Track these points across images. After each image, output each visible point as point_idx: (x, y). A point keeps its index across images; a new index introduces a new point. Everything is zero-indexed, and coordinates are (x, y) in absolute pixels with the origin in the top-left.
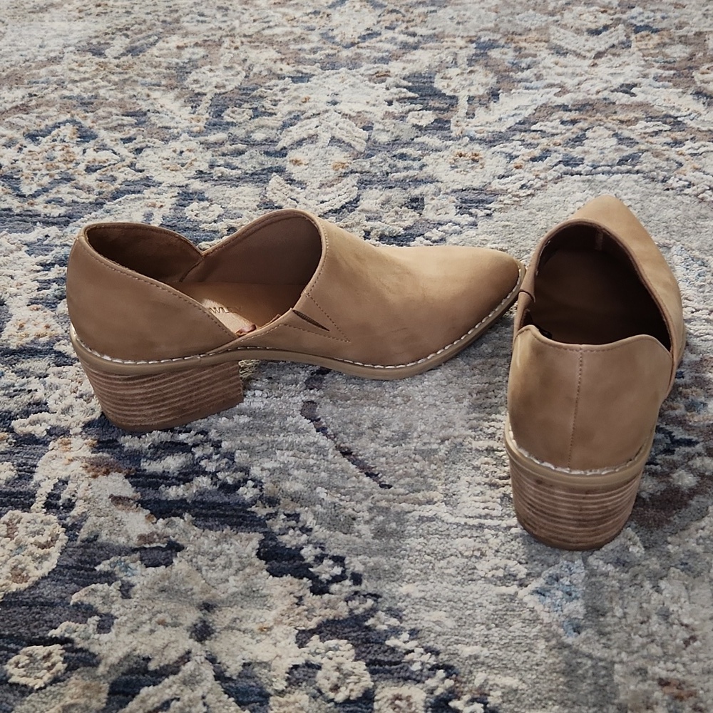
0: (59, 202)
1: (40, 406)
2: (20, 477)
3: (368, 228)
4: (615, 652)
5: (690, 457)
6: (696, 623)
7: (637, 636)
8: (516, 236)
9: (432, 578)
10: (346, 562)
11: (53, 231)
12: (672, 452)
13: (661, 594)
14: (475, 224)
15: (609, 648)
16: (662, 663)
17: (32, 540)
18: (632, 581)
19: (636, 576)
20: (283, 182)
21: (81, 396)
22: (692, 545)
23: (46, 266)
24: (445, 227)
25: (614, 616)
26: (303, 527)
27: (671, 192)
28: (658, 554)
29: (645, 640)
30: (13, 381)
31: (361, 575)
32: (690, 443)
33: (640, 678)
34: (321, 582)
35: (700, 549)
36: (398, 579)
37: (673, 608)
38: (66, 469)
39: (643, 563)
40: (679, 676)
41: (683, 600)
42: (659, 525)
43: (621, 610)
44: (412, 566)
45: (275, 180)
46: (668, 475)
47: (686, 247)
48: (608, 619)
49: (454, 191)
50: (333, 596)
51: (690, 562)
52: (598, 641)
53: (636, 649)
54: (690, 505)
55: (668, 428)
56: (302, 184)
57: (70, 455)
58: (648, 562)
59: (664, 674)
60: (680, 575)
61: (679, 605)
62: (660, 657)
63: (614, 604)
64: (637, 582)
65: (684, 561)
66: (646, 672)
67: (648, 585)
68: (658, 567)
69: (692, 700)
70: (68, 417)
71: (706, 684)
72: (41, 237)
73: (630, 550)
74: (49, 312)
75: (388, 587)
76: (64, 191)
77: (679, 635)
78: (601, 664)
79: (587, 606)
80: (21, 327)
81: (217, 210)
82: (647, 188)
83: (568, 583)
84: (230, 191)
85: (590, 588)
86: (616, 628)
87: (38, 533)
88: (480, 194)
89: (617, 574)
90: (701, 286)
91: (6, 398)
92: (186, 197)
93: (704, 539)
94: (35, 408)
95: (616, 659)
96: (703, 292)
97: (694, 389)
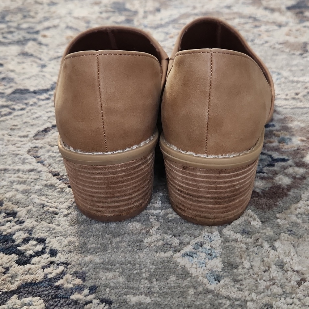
4: (247, 293)
5: (285, 168)
6: (304, 269)
7: (262, 281)
10: (47, 242)
12: (274, 166)
13: (277, 251)
15: (242, 291)
16: (283, 299)
18: (255, 243)
19: (257, 240)
20: (36, 45)
22: (294, 218)
25: (243, 268)
26: (18, 220)
28: (271, 225)
29: (268, 283)
31: (57, 250)
32: (284, 160)
34: (26, 257)
35: (299, 221)
37: (286, 259)
39: (261, 231)
41: (292, 254)
42: (270, 207)
43: (248, 263)
45: (30, 44)
46: (272, 179)
48: (240, 270)
50: (33, 266)
51: (294, 229)
52: (233, 286)
53: (262, 290)
54: (289, 195)
55: (269, 153)
56: (47, 45)
58: (265, 231)
60: (288, 238)
61: (290, 257)
62: (281, 295)
63: (243, 259)
64: (259, 244)
65: (290, 229)
67: (266, 245)
68: (272, 233)
73: (252, 223)
75: (76, 257)
77: (293, 278)
78: (236, 303)
79: (224, 262)
83: (209, 247)
84: (3, 49)
85: (225, 250)
86: (246, 276)
89: (244, 239)
93: (301, 214)
95: (248, 298)
96: (281, 87)
97: (282, 132)
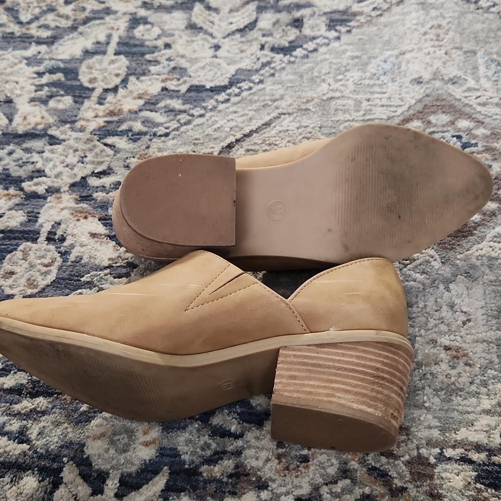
0: (47, 27)
1: (40, 173)
2: (29, 221)
3: (263, 42)
4: (417, 329)
6: (472, 311)
7: (432, 319)
8: (367, 46)
11: (43, 48)
13: (450, 292)
14: (338, 38)
15: (413, 327)
16: (447, 336)
17: (39, 261)
18: (431, 284)
19: (434, 281)
20: (203, 9)
21: (67, 166)
22: (473, 260)
23: (40, 74)
24: (318, 41)
25: (418, 307)
27: (480, 11)
28: (450, 266)
29: (437, 322)
30: (21, 156)
33: (432, 345)
35: (478, 263)
37: (457, 301)
38: (59, 215)
39: (440, 273)
40: (457, 344)
41: (464, 296)
43: (423, 303)
45: (198, 7)
47: (487, 52)
48: (414, 309)
49: (325, 14)
51: (471, 272)
53: (431, 328)
54: (474, 234)
56: (217, 10)
57: (62, 206)
58: (443, 272)
59: (447, 343)
60: (463, 280)
61: (462, 299)
62: (446, 333)
63: (418, 299)
64: (435, 285)
65: (467, 271)
66: (436, 342)
67: (442, 287)
68: (449, 275)
69: (465, 359)
70: (59, 180)
71: (475, 349)
72: (35, 53)
73: (432, 264)
74: (43, 107)
76: (50, 19)
77: (460, 318)
80: (25, 118)
81: (156, 31)
82: (463, 8)
84: (166, 17)
86: (419, 314)
87: (43, 257)
88: (343, 15)
89: (422, 279)
90: (496, 81)
91: (17, 168)
92: (135, 21)
93: (482, 256)
94: (37, 175)
95: (417, 334)
96: (497, 85)
97: (484, 154)
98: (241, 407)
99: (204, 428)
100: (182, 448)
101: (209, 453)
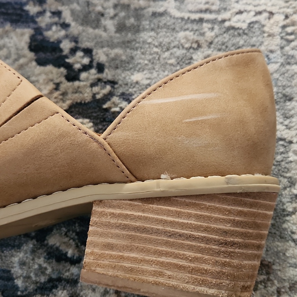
9: (157, 67)
10: (94, 53)
31: (104, 65)
36: (131, 69)
44: (143, 56)
75: (123, 75)
98: (80, 225)
99: (39, 249)
100: (17, 270)
101: (43, 279)
